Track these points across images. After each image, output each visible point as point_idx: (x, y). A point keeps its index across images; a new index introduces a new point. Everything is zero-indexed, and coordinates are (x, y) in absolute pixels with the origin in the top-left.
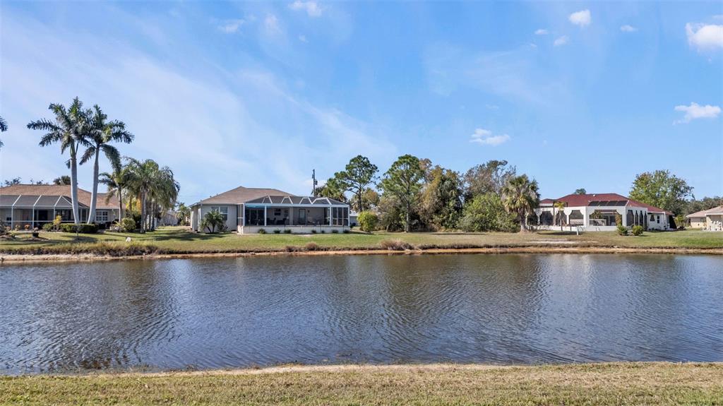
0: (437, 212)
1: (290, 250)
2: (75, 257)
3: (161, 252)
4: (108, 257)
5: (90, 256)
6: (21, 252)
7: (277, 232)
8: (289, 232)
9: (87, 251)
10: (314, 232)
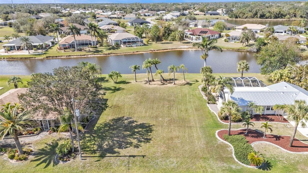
0: (164, 35)
1: (133, 52)
2: (100, 55)
3: (113, 54)
4: (105, 55)
5: (103, 55)
6: (92, 55)
7: (129, 46)
8: (132, 46)
9: (102, 54)
10: (136, 46)
